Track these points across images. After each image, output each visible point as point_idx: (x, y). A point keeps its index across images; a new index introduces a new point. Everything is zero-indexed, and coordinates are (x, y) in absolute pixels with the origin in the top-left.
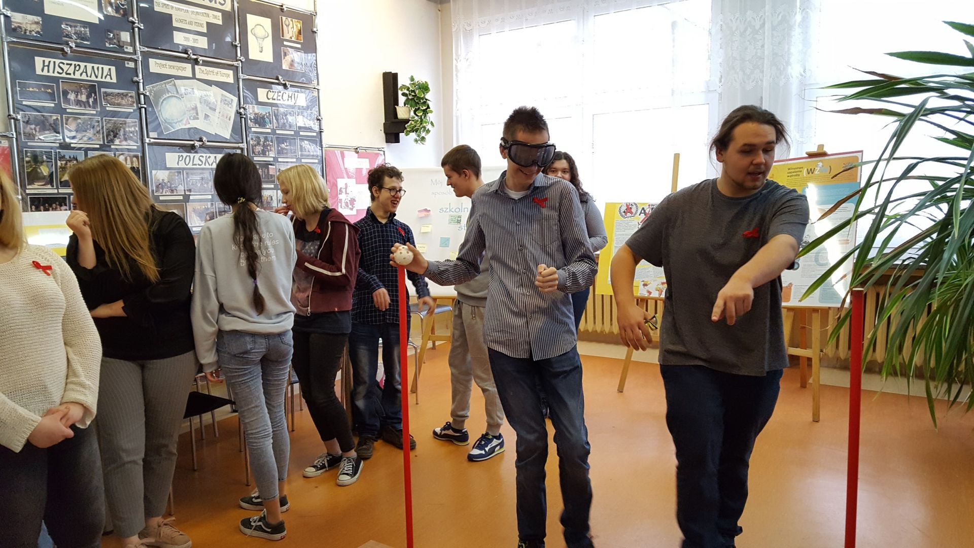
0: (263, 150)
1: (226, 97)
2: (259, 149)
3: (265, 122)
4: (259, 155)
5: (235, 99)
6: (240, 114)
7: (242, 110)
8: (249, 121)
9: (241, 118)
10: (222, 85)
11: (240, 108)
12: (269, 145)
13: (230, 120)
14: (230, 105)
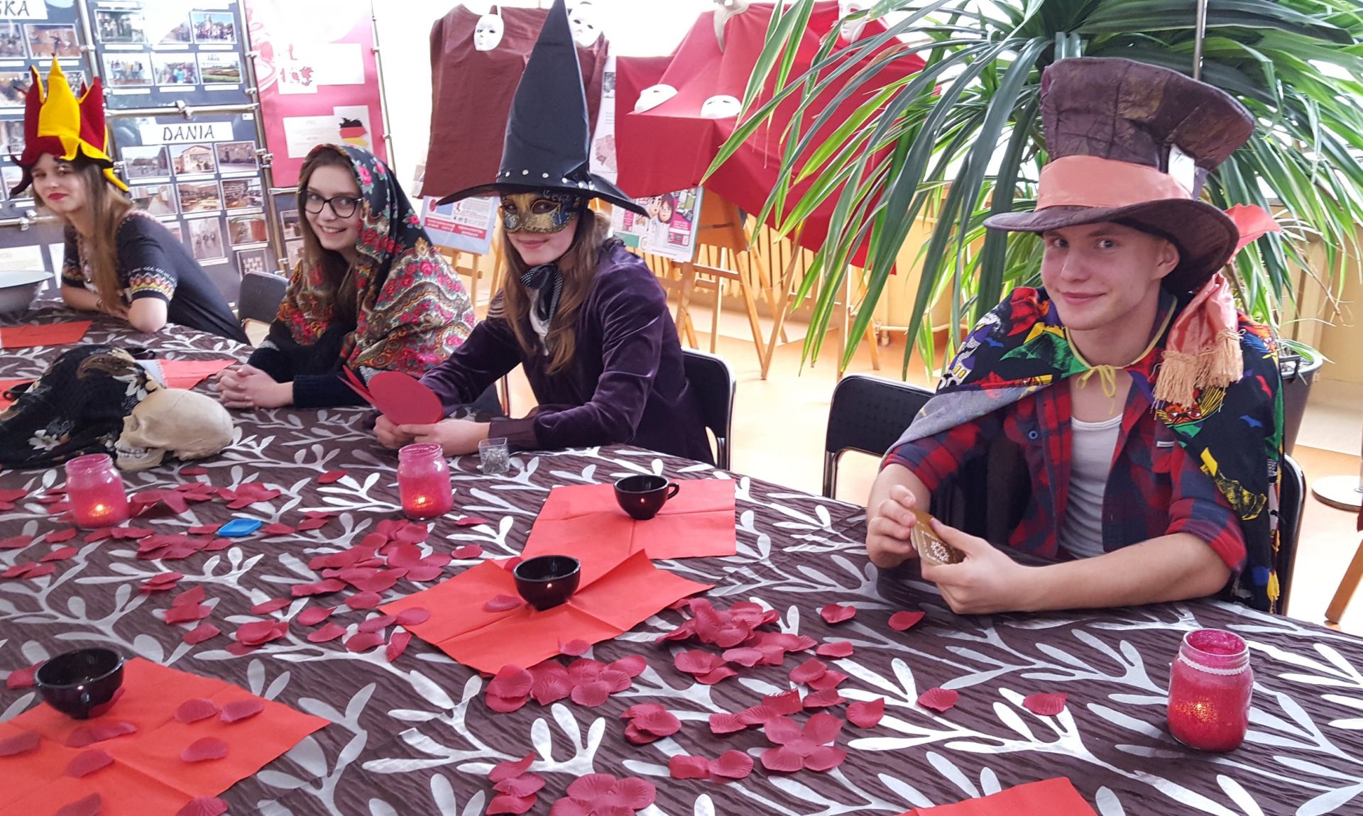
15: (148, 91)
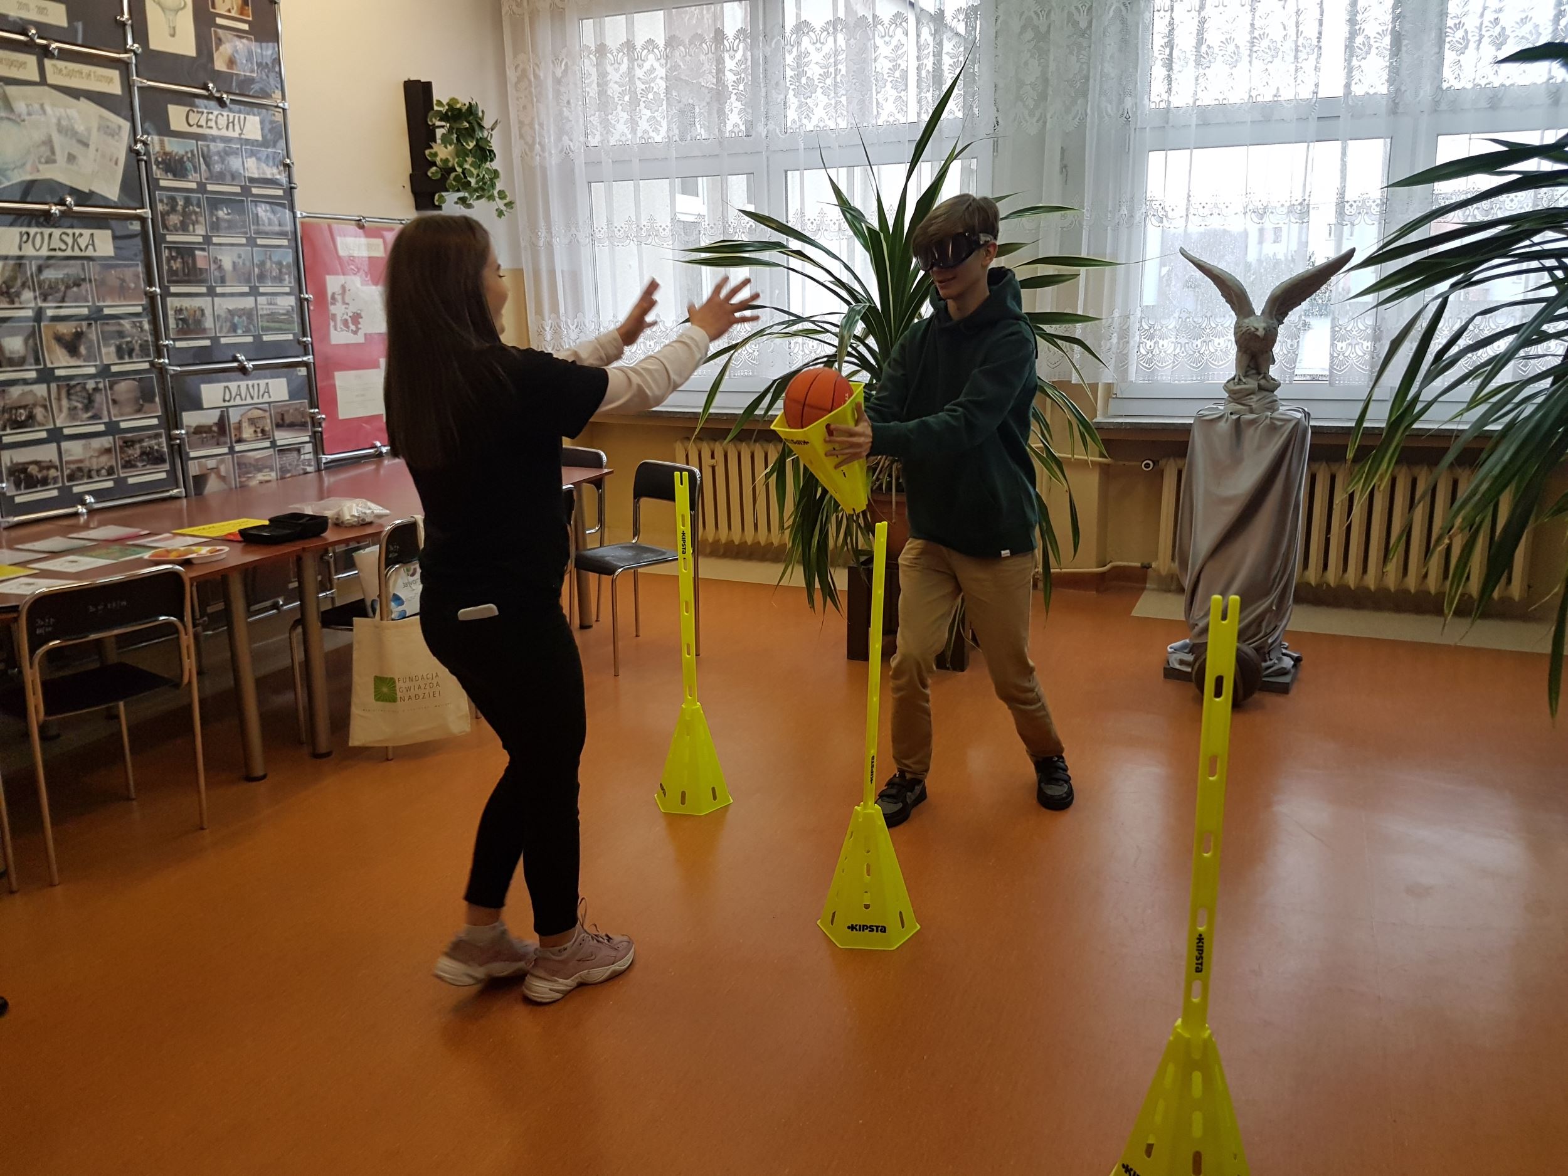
0: (182, 222)
1: (107, 120)
2: (174, 219)
3: (186, 169)
4: (175, 230)
5: (126, 125)
6: (138, 153)
7: (139, 146)
8: (154, 167)
9: (139, 161)
10: (100, 99)
11: (136, 142)
12: (196, 213)
13: (116, 163)
14: (116, 137)
15: (207, 343)
